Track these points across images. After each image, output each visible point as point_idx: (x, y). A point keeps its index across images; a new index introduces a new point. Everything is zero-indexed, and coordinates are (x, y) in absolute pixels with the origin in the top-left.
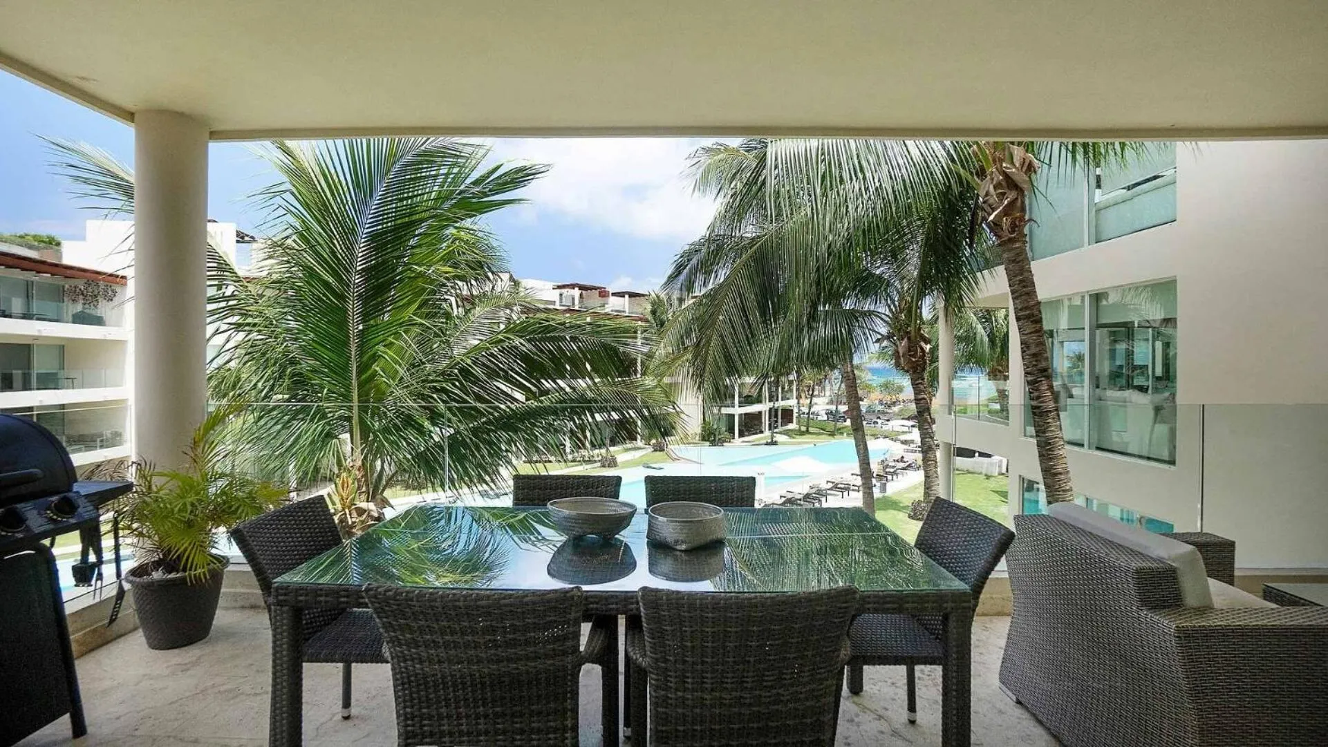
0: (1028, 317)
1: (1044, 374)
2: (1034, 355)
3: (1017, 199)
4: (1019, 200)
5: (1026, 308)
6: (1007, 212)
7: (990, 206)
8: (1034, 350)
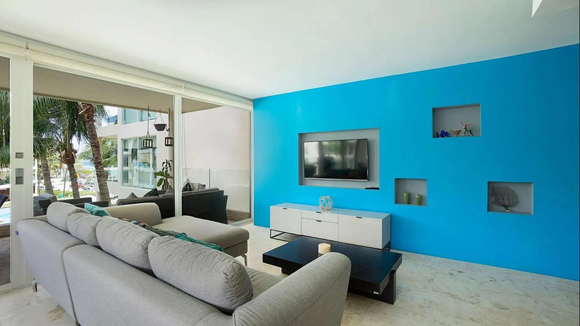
0: (94, 146)
1: (100, 164)
2: (96, 158)
3: (90, 108)
4: (91, 109)
5: (94, 143)
6: (86, 112)
7: (81, 109)
8: (96, 156)
